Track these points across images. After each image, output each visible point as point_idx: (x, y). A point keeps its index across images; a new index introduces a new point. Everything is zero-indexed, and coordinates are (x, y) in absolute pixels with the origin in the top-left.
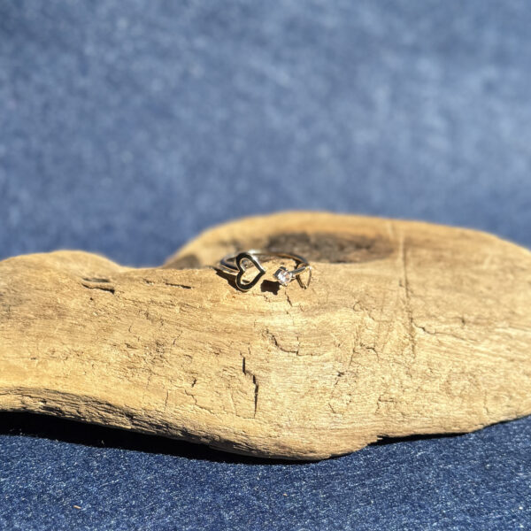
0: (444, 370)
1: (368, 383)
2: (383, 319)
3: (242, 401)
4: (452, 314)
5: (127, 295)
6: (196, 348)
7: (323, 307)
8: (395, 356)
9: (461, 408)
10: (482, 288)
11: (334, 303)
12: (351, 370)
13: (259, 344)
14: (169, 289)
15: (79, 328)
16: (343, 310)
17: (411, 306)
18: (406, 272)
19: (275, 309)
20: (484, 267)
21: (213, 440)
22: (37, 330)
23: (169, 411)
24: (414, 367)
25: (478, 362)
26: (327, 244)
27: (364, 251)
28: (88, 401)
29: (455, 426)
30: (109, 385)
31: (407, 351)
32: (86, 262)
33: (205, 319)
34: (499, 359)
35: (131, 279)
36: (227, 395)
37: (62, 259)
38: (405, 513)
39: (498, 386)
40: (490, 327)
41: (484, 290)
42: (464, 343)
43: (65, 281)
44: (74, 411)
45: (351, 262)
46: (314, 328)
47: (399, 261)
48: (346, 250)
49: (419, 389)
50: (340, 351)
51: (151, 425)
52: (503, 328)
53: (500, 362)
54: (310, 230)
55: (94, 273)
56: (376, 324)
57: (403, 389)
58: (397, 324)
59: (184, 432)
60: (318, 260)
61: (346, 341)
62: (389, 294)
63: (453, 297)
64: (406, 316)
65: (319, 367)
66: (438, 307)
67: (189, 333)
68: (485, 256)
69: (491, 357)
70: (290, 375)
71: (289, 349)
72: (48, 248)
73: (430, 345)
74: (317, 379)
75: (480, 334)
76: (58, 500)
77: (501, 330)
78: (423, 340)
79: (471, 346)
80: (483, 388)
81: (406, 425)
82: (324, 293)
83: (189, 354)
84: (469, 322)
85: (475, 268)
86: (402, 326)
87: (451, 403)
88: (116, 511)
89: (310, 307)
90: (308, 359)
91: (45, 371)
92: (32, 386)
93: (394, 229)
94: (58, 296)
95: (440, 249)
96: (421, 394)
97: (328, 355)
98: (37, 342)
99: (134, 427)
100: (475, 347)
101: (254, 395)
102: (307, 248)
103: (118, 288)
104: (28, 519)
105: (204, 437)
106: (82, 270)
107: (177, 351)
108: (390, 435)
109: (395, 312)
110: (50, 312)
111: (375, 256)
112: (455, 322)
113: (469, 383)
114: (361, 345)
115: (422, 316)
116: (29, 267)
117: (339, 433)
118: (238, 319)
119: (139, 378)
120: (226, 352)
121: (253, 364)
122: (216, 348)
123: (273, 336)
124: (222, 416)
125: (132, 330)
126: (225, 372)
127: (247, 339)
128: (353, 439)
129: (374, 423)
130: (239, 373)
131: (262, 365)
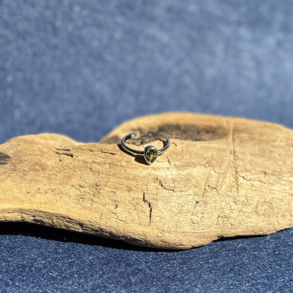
0: (254, 200)
1: (212, 208)
2: (221, 172)
3: (143, 217)
4: (259, 169)
5: (80, 158)
6: (118, 188)
7: (188, 165)
8: (228, 193)
9: (264, 221)
10: (276, 155)
11: (194, 163)
12: (203, 200)
13: (153, 186)
14: (103, 155)
15: (53, 176)
16: (199, 167)
17: (236, 165)
18: (234, 146)
19: (161, 166)
20: (277, 143)
21: (126, 238)
22: (31, 177)
23: (102, 222)
24: (238, 198)
25: (273, 196)
26: (190, 130)
27: (211, 134)
28: (58, 216)
29: (260, 231)
30: (69, 208)
31: (234, 190)
32: (57, 140)
33: (122, 172)
34: (285, 194)
35: (82, 149)
36: (134, 213)
37: (45, 138)
38: (231, 278)
39: (284, 209)
40: (280, 177)
41: (277, 156)
42: (265, 185)
43: (46, 150)
44: (50, 222)
45: (204, 140)
46: (183, 176)
47: (230, 140)
48: (201, 134)
49: (241, 211)
50: (197, 190)
51: (93, 230)
52: (287, 177)
53: (286, 196)
54: (181, 123)
55: (62, 146)
56: (217, 174)
57: (232, 210)
58: (229, 175)
59: (111, 233)
60: (185, 139)
61: (200, 184)
62: (224, 158)
63: (260, 160)
64: (234, 170)
66: (251, 165)
67: (114, 179)
68: (278, 137)
69: (280, 193)
70: (169, 202)
71: (169, 188)
72: (37, 132)
73: (247, 186)
74: (184, 205)
75: (274, 181)
76: (40, 270)
77: (286, 178)
78: (243, 184)
79: (269, 187)
80: (276, 210)
81: (233, 231)
82: (188, 157)
83: (114, 191)
84: (269, 174)
85: (272, 144)
86: (231, 176)
87: (258, 218)
88: (72, 276)
89: (181, 165)
90: (179, 194)
91: (34, 200)
92: (28, 208)
93: (227, 122)
94: (42, 158)
95: (253, 134)
96: (241, 214)
97: (191, 192)
98: (30, 183)
99: (83, 231)
100: (272, 188)
101: (149, 214)
102: (179, 132)
103: (75, 154)
104: (23, 281)
105: (122, 237)
106: (55, 144)
107: (107, 189)
108: (225, 236)
109: (228, 168)
110: (37, 167)
111: (217, 137)
112: (261, 174)
113: (268, 207)
114: (209, 186)
115: (243, 171)
116: (26, 143)
117: (196, 235)
118: (141, 172)
119: (86, 204)
120: (134, 190)
121: (149, 196)
122: (128, 188)
123: (160, 181)
124: (131, 225)
125: (82, 177)
126: (133, 201)
127: (146, 183)
128: (204, 238)
129: (216, 229)
130: (141, 201)
131: (154, 197)
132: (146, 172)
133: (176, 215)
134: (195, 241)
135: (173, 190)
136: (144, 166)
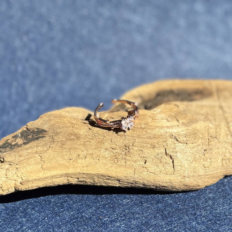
1: (217, 153)
2: (217, 124)
3: (168, 168)
8: (225, 140)
11: (195, 119)
12: (209, 148)
13: (170, 141)
15: (88, 143)
16: (200, 122)
19: (173, 125)
21: (157, 187)
22: (69, 146)
23: (136, 176)
28: (98, 176)
30: (108, 167)
31: (229, 137)
33: (144, 133)
36: (161, 166)
43: (74, 122)
44: (92, 181)
50: (203, 140)
51: (128, 183)
56: (215, 126)
57: (231, 154)
59: (144, 185)
61: (205, 136)
65: (196, 149)
67: (139, 140)
70: (185, 153)
71: (183, 142)
74: (196, 154)
82: (191, 115)
83: (141, 149)
86: (225, 126)
89: (187, 122)
90: (191, 145)
91: (77, 164)
92: (72, 172)
94: (74, 129)
98: (70, 151)
101: (172, 164)
108: (228, 174)
109: (221, 121)
110: (73, 137)
114: (211, 136)
117: (208, 176)
118: (158, 131)
119: (121, 163)
120: (157, 146)
121: (170, 150)
122: (152, 145)
123: (175, 137)
124: (160, 175)
125: (112, 141)
126: (158, 156)
127: (165, 140)
128: (214, 178)
129: (221, 170)
130: (164, 155)
131: (173, 150)
132: (162, 131)
133: (192, 163)
134: (208, 182)
135: (187, 143)
136: (160, 126)
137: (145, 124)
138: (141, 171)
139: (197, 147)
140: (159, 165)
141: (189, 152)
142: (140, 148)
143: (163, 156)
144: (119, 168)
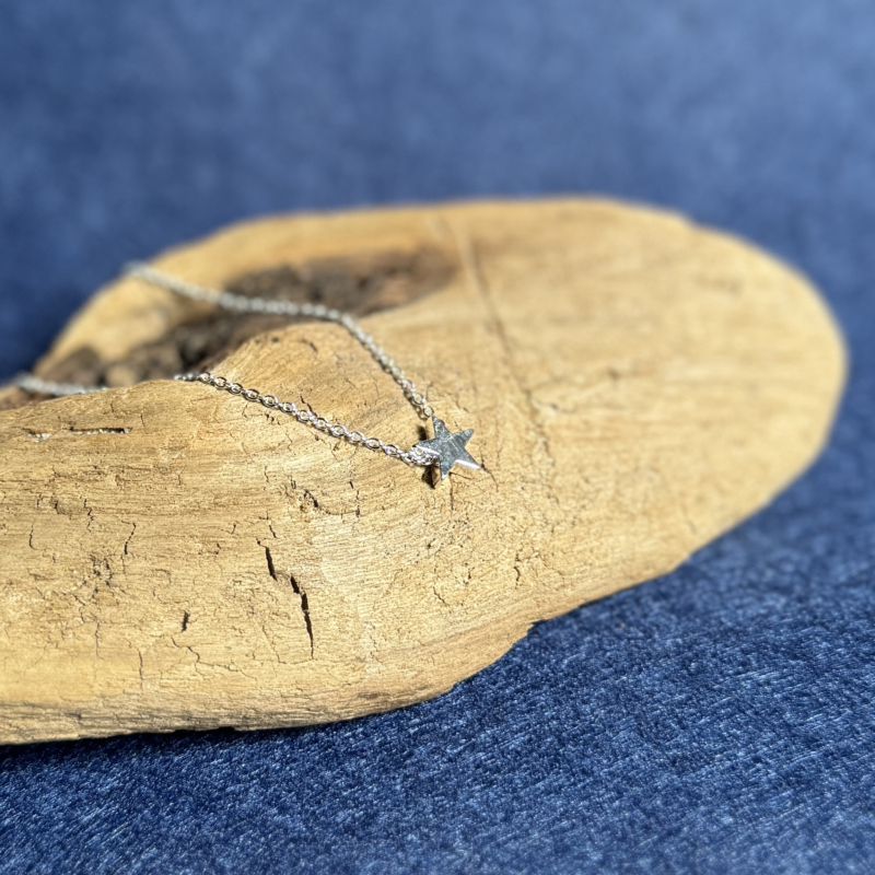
1: (491, 534)
3: (286, 633)
4: (594, 367)
6: (173, 553)
7: (375, 409)
8: (522, 470)
10: (626, 306)
11: (392, 398)
12: (457, 517)
14: (81, 440)
17: (520, 367)
18: (492, 307)
21: (243, 718)
23: (150, 687)
25: (657, 443)
30: (21, 667)
31: (538, 454)
36: (253, 628)
39: (697, 478)
45: (391, 306)
49: (576, 520)
51: (119, 720)
56: (474, 417)
58: (507, 407)
59: (187, 717)
62: (477, 355)
63: (584, 334)
64: (517, 389)
65: (402, 529)
66: (566, 358)
67: (150, 523)
71: (341, 508)
73: (573, 433)
78: (559, 427)
81: (569, 592)
84: (624, 374)
87: (632, 529)
89: (353, 416)
90: (379, 518)
93: (443, 225)
96: (581, 529)
99: (84, 732)
101: (301, 615)
108: (548, 616)
109: (497, 386)
111: (427, 284)
112: (601, 380)
113: (650, 486)
115: (546, 383)
118: (232, 474)
119: (78, 638)
120: (229, 545)
121: (286, 554)
122: (209, 542)
123: (307, 492)
124: (252, 671)
125: (35, 543)
126: (238, 586)
127: (262, 511)
128: (488, 645)
129: (517, 604)
130: (264, 580)
131: (303, 552)
132: (251, 473)
133: (388, 593)
134: (463, 663)
135: (358, 513)
136: (238, 451)
137: (172, 450)
138: (166, 665)
139: (406, 521)
140: (244, 626)
141: (370, 549)
142: (156, 560)
143: (258, 585)
144: (70, 664)
